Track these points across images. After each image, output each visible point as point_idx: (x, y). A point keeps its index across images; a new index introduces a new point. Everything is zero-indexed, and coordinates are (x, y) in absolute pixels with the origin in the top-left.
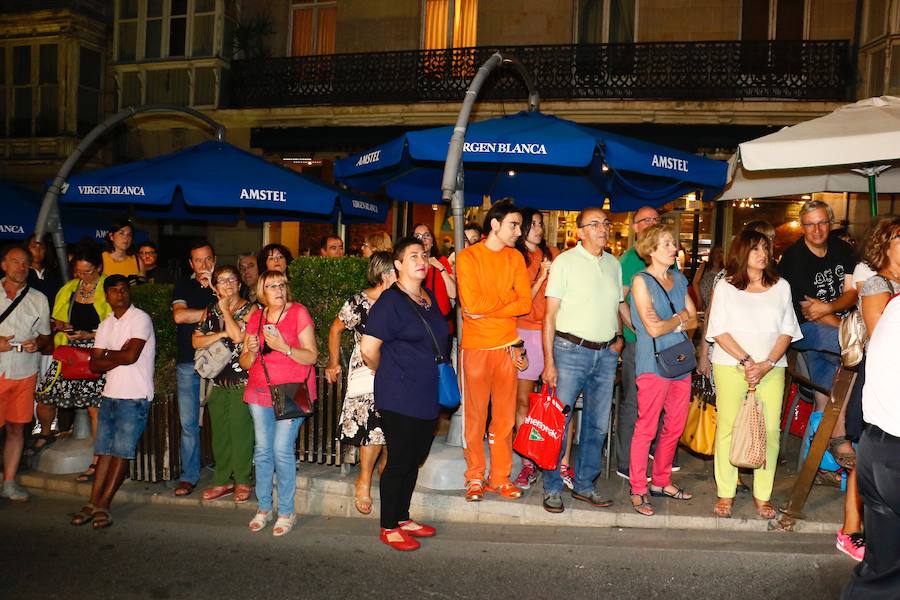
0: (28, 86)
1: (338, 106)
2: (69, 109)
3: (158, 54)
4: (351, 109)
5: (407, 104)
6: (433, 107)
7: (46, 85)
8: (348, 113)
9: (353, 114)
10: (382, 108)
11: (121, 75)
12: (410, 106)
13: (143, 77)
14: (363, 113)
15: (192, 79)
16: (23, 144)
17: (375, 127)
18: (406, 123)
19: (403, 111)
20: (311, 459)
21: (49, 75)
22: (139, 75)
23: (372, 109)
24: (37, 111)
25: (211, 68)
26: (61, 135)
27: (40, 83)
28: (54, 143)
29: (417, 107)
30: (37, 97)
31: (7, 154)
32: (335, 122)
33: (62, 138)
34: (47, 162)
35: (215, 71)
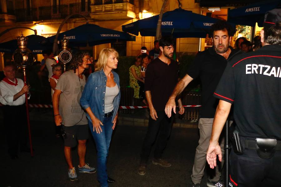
16: (109, 6)
26: (125, 2)
28: (122, 5)
31: (103, 10)
33: (125, 3)
34: (120, 12)
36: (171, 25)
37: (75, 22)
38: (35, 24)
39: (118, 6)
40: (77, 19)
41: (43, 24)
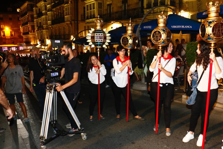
16: (156, 9)
37: (136, 21)
38: (113, 23)
39: (162, 8)
40: (137, 19)
41: (118, 23)
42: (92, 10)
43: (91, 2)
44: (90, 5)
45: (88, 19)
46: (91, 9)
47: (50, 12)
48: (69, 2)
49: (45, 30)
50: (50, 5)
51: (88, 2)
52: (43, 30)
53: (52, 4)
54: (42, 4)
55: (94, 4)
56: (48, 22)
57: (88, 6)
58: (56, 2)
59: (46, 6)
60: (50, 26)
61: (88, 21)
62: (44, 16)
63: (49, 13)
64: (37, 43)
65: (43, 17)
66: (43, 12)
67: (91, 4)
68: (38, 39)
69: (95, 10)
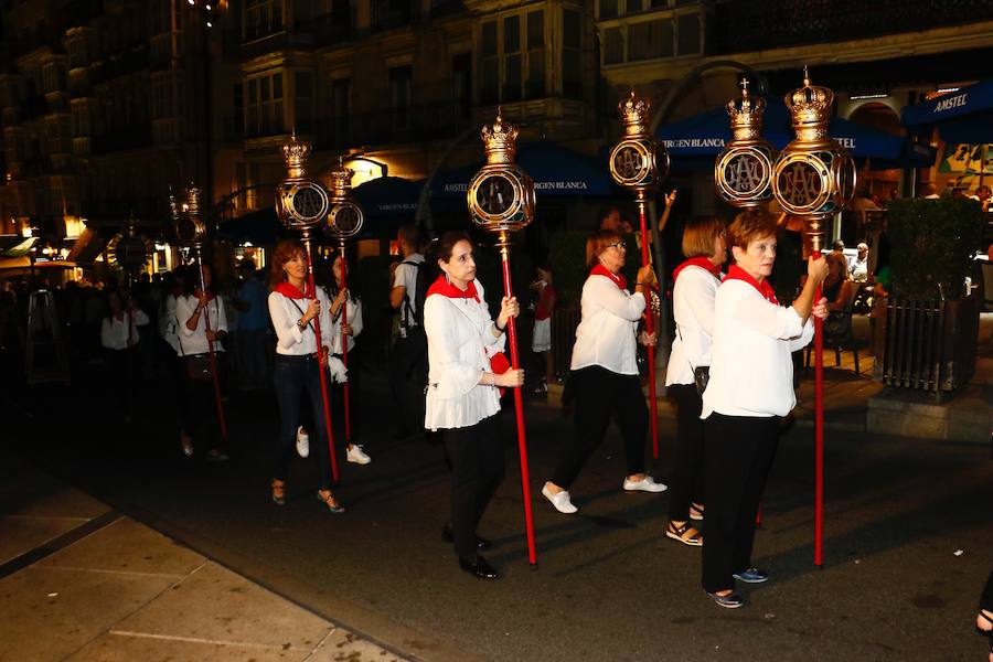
0: (516, 53)
1: (837, 42)
2: (554, 71)
3: (641, 7)
4: (852, 44)
5: (920, 30)
6: (953, 30)
7: (534, 50)
8: (849, 49)
9: (855, 48)
10: (890, 39)
11: (603, 32)
12: (925, 34)
13: (625, 33)
14: (866, 46)
15: (675, 29)
16: (513, 109)
17: (880, 61)
18: (918, 53)
19: (916, 40)
20: (907, 385)
21: (537, 40)
22: (621, 31)
23: (878, 40)
24: (525, 75)
25: (694, 16)
26: (549, 96)
27: (529, 49)
29: (932, 33)
30: (526, 64)
32: (834, 60)
33: (550, 99)
35: (699, 17)
36: (852, 146)
38: (355, 156)
39: (534, 106)
41: (373, 155)
42: (272, 101)
43: (268, 69)
44: (265, 80)
45: (254, 135)
46: (265, 96)
47: (84, 99)
48: (173, 63)
49: (59, 177)
50: (81, 69)
51: (255, 67)
52: (52, 178)
53: (93, 65)
54: (45, 63)
55: (277, 77)
56: (76, 140)
57: (253, 82)
58: (113, 58)
59: (62, 73)
60: (86, 161)
61: (254, 147)
62: (54, 116)
63: (76, 104)
64: (20, 234)
65: (49, 120)
66: (52, 95)
67: (268, 77)
68: (23, 216)
69: (285, 101)
